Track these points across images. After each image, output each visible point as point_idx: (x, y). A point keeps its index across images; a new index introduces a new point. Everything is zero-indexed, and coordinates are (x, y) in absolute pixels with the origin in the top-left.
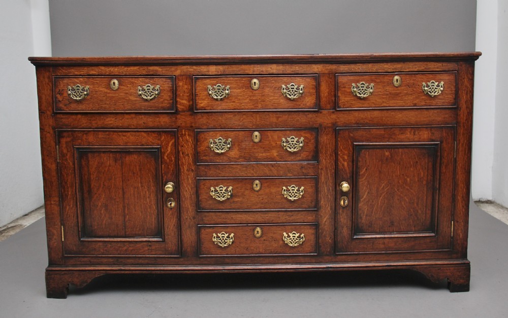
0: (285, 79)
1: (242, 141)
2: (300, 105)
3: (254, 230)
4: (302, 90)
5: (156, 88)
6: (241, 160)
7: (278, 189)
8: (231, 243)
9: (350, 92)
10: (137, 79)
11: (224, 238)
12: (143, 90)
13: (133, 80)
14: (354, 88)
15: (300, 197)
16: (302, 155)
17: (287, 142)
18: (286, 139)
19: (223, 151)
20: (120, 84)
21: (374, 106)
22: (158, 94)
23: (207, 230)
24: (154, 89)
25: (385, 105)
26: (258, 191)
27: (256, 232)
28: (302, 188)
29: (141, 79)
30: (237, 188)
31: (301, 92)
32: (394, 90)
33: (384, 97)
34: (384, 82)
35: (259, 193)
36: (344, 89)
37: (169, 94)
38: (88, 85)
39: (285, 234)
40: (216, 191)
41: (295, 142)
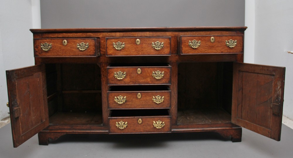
0: (154, 39)
1: (131, 73)
2: (161, 53)
3: (138, 120)
4: (162, 45)
5: (87, 44)
6: (131, 83)
7: (150, 98)
8: (125, 127)
9: (188, 45)
10: (76, 40)
11: (122, 124)
12: (80, 45)
13: (75, 40)
14: (190, 43)
15: (162, 102)
16: (163, 81)
17: (155, 74)
18: (155, 72)
19: (121, 79)
20: (68, 42)
21: (201, 52)
22: (88, 48)
23: (113, 120)
24: (85, 45)
25: (206, 52)
26: (140, 99)
27: (139, 121)
28: (163, 97)
29: (78, 40)
30: (129, 97)
31: (162, 46)
32: (211, 44)
33: (206, 48)
34: (206, 40)
35: (141, 100)
36: (185, 44)
37: (93, 48)
38: (51, 43)
39: (154, 122)
40: (118, 99)
41: (159, 74)
